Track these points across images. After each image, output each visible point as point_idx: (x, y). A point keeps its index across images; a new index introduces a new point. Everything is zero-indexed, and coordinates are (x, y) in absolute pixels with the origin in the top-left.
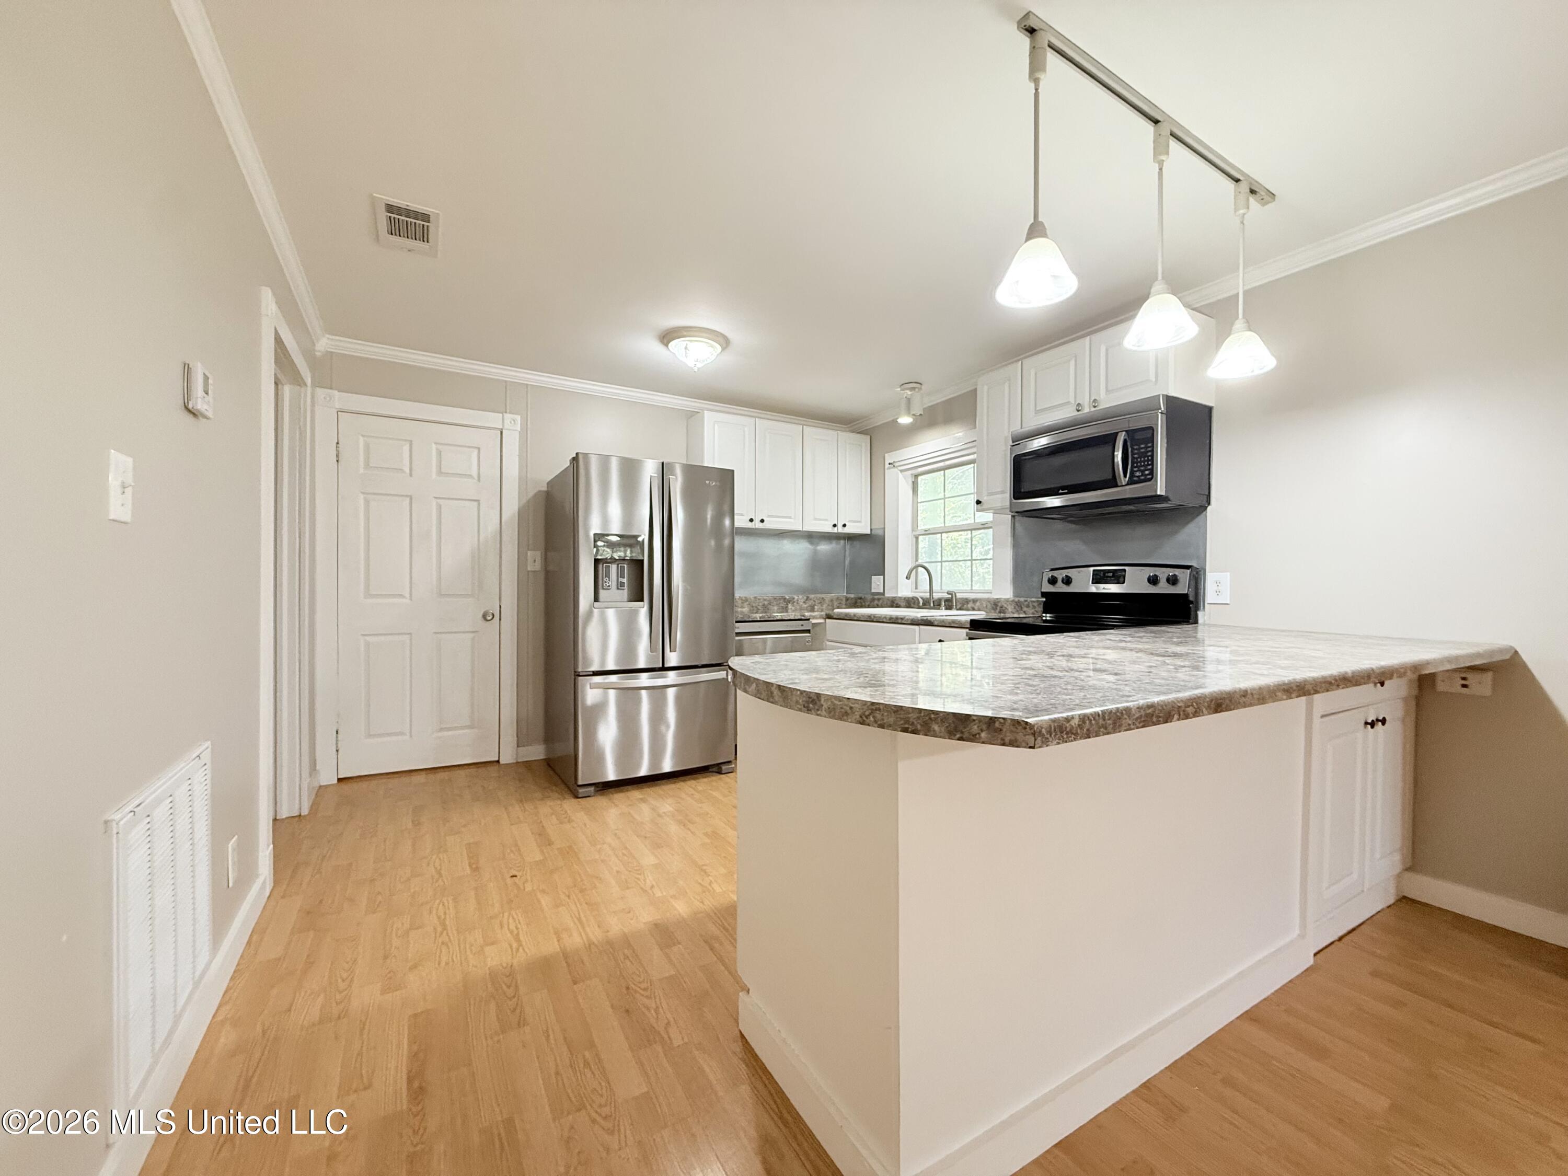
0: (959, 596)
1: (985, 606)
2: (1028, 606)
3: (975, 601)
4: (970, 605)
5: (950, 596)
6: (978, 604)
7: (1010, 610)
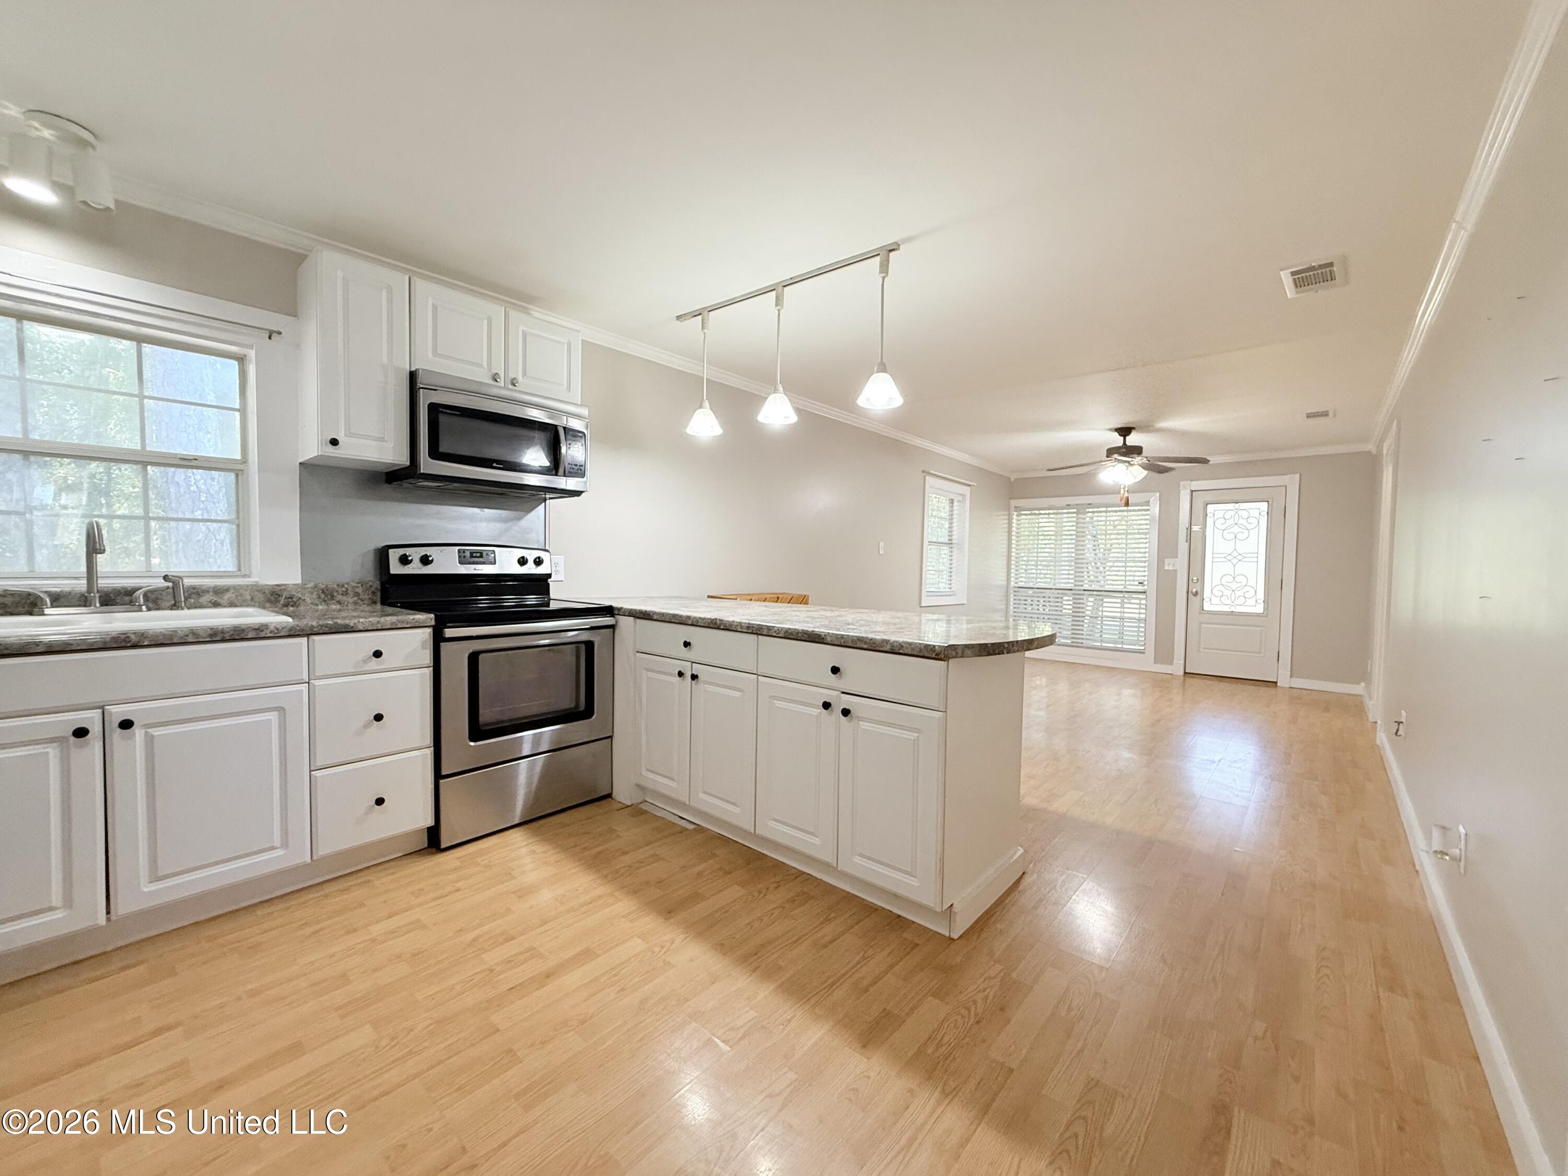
0: (188, 582)
1: (248, 597)
2: (346, 593)
3: (218, 591)
4: (204, 599)
5: (170, 584)
6: (227, 596)
7: (308, 600)
